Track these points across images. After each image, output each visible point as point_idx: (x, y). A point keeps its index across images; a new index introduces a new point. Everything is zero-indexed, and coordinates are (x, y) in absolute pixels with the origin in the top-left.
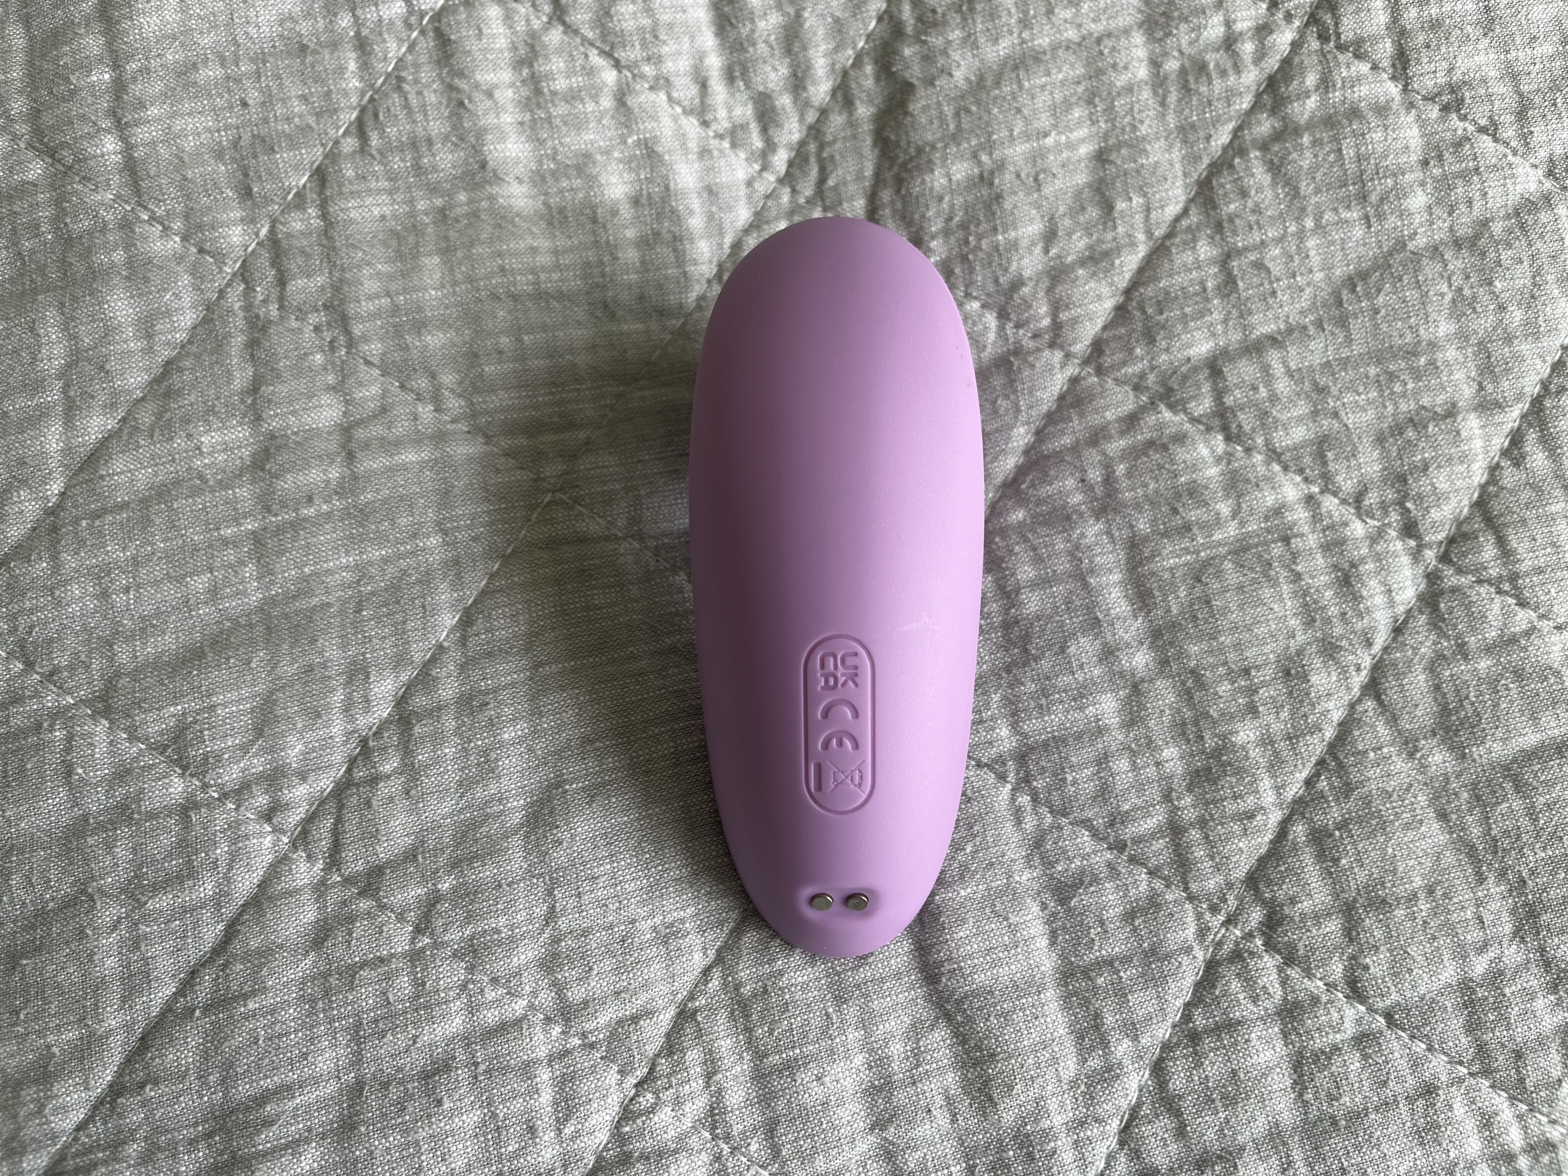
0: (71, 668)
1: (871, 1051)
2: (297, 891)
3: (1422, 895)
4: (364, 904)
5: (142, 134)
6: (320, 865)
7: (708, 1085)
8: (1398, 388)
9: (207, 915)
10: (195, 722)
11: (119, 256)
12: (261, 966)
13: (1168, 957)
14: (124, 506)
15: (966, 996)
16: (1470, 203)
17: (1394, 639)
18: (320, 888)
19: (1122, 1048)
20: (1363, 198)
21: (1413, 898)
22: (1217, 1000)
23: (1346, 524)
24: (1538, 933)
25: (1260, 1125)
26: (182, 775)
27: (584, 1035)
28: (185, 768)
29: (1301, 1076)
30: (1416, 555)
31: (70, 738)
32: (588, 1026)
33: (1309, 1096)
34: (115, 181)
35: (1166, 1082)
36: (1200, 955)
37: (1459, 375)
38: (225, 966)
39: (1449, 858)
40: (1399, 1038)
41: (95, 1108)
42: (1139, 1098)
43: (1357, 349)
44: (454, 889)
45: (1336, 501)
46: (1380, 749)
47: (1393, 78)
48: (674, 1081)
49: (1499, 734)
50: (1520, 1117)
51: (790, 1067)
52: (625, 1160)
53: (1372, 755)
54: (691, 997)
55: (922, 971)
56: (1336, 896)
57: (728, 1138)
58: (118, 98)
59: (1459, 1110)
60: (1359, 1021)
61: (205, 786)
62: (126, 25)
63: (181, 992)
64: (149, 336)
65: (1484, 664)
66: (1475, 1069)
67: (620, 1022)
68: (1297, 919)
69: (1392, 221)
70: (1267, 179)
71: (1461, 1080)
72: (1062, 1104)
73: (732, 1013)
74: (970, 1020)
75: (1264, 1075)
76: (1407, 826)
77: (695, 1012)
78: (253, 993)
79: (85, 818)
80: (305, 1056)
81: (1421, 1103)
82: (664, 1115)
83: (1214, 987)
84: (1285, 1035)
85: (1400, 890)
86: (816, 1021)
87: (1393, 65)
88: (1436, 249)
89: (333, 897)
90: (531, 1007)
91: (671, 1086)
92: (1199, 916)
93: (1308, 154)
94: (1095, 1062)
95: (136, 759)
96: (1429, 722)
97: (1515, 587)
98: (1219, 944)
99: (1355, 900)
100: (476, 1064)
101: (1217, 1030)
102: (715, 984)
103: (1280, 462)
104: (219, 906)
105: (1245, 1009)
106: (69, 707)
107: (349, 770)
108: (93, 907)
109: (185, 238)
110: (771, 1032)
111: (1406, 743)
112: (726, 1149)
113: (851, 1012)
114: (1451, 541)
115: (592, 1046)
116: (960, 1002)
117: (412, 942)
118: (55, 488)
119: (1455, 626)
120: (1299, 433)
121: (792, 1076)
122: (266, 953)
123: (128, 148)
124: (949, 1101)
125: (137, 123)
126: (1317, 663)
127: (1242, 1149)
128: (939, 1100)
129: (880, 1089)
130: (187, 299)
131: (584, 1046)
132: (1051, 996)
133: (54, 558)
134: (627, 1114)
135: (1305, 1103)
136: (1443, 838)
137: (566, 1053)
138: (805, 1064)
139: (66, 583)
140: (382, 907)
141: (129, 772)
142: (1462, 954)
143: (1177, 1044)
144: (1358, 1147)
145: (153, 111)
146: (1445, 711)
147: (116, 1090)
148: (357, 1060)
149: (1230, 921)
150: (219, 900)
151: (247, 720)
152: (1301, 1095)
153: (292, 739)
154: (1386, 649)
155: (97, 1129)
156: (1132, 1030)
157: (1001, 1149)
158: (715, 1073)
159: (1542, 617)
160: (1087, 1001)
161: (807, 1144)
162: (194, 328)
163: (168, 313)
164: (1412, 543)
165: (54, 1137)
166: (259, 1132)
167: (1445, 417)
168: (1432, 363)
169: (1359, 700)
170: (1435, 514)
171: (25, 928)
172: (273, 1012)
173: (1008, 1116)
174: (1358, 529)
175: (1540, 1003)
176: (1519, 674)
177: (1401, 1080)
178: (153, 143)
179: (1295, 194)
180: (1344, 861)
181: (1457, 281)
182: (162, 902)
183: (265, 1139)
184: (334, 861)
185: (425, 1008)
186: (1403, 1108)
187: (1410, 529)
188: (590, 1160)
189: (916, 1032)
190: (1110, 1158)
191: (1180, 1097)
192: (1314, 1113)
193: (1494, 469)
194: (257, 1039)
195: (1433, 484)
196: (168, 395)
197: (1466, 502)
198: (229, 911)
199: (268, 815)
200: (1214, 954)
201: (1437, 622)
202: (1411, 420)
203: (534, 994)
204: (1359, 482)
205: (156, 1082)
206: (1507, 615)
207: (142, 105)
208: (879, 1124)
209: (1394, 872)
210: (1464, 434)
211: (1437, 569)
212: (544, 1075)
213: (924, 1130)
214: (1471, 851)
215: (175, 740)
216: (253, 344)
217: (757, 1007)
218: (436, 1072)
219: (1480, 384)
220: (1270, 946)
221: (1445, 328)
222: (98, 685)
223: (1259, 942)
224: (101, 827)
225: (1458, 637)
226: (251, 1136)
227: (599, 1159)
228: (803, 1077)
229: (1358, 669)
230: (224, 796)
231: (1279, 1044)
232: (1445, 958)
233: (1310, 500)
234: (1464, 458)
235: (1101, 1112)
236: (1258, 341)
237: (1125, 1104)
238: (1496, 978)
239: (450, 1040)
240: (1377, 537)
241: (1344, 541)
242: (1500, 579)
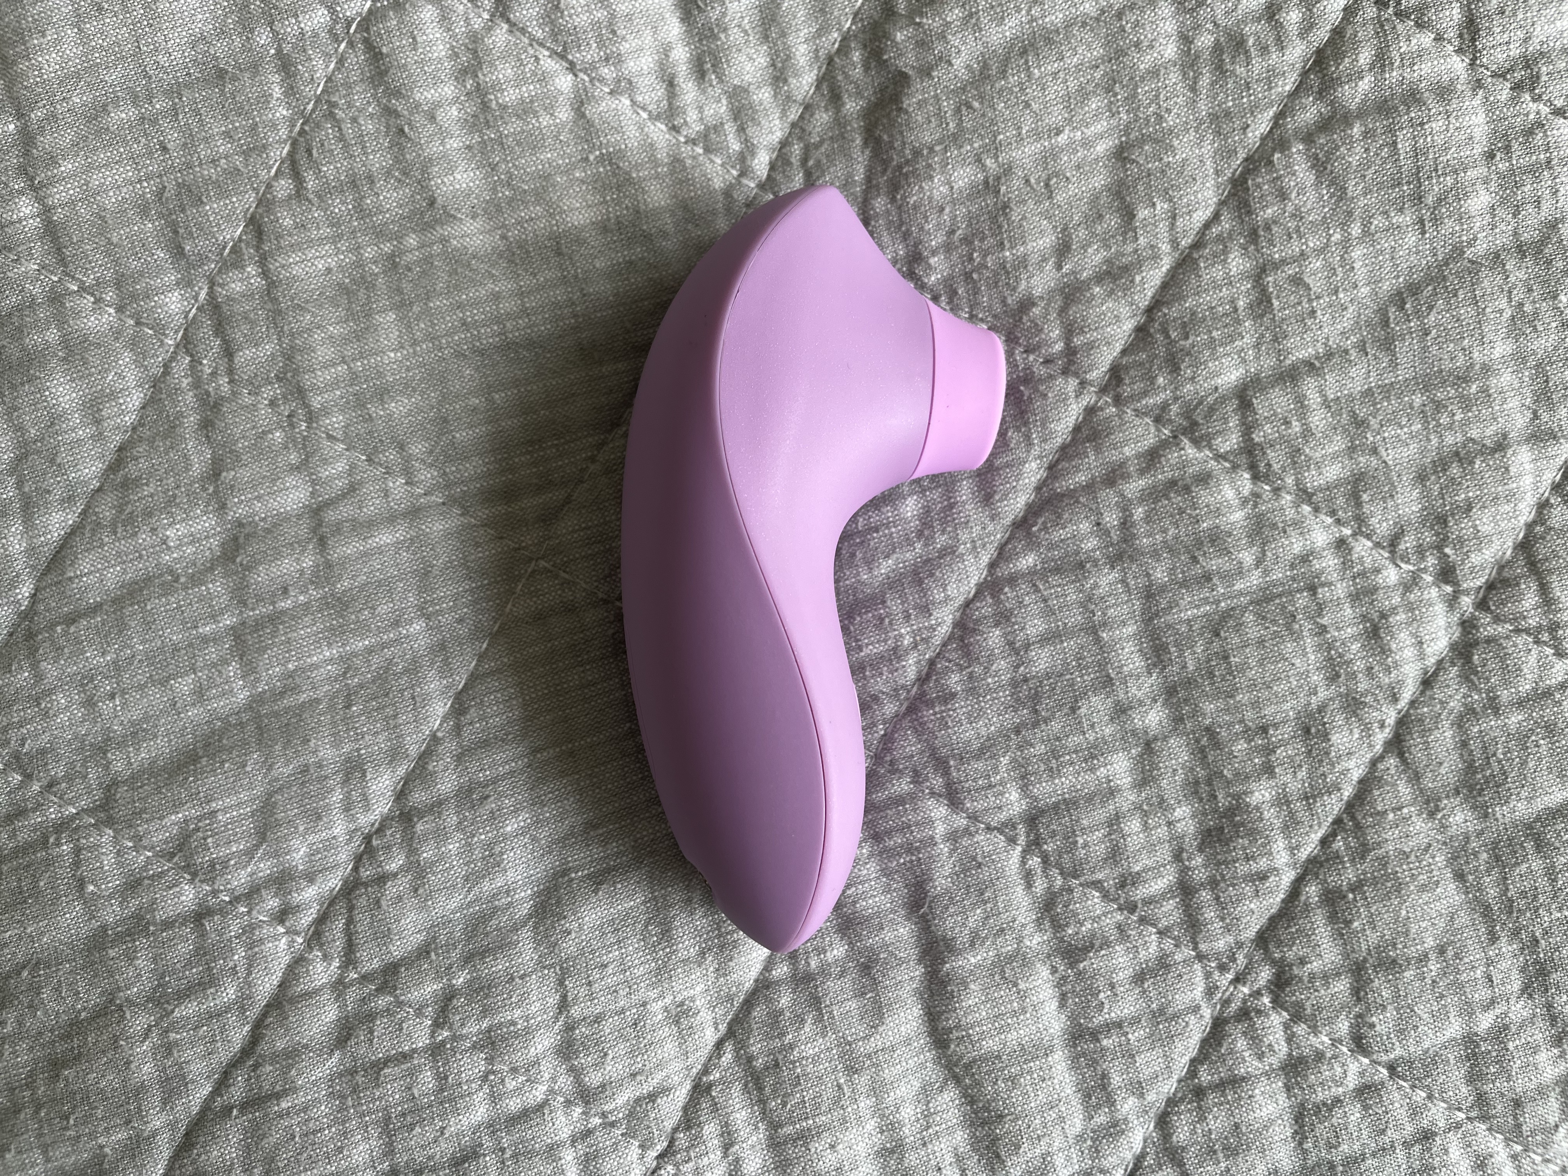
0: (69, 778)
1: (882, 1117)
2: (317, 992)
3: (1432, 956)
4: (383, 1001)
5: (59, 194)
6: (336, 963)
7: (725, 1155)
8: (1444, 420)
9: (232, 1019)
10: (197, 830)
11: (52, 335)
12: (290, 1067)
13: (1175, 1017)
14: (96, 608)
15: (974, 1061)
16: (1538, 202)
17: (1422, 693)
18: (339, 986)
19: (1128, 1106)
20: (1418, 198)
21: (1423, 959)
22: (1223, 1059)
23: (1378, 571)
24: (1547, 990)
25: (1260, 1172)
26: (191, 881)
27: (604, 1115)
28: (194, 875)
29: (1302, 1127)
30: (1452, 602)
31: (77, 851)
32: (606, 1108)
33: (1308, 1145)
34: (37, 248)
35: (1170, 1135)
36: (1207, 1013)
37: (1513, 403)
38: (256, 1067)
39: (1463, 918)
40: (1400, 1088)
42: (1144, 1147)
43: (1402, 374)
44: (469, 983)
45: (1369, 544)
46: (1400, 809)
47: (1460, 51)
48: (693, 1155)
49: (1524, 793)
50: (1514, 1157)
51: (804, 1137)
53: (1391, 816)
54: (706, 1071)
55: (930, 1035)
56: (1346, 956)
58: (27, 154)
59: (1455, 1152)
60: (1362, 1074)
61: (215, 893)
62: (23, 66)
63: (217, 1091)
64: (98, 422)
65: (1515, 719)
66: (1473, 1114)
67: (638, 1101)
68: (1306, 979)
69: (1449, 225)
70: (1310, 178)
71: (1458, 1126)
72: (1068, 1159)
73: (746, 1085)
74: (978, 1084)
75: (1266, 1127)
76: (1423, 888)
77: (710, 1086)
78: (284, 1093)
79: (104, 928)
80: (340, 1150)
81: (1417, 1148)
83: (1220, 1045)
84: (1288, 1088)
85: (1412, 952)
86: (829, 1092)
87: (1461, 36)
88: (1497, 255)
89: (352, 995)
90: (551, 1091)
91: (690, 1159)
92: (1208, 975)
93: (1358, 148)
94: (1101, 1119)
95: (145, 868)
96: (1452, 779)
97: (1555, 638)
98: (1226, 1002)
99: (1365, 960)
100: (503, 1150)
101: (1221, 1086)
102: (728, 1057)
103: (1310, 503)
104: (243, 1009)
105: (1250, 1065)
106: (73, 818)
107: (356, 869)
108: (123, 1017)
109: (120, 309)
110: (784, 1104)
111: (1427, 802)
113: (863, 1080)
114: (1490, 586)
115: (613, 1124)
116: (968, 1067)
117: (432, 1035)
118: (25, 590)
119: (1488, 679)
120: (1333, 472)
121: (806, 1145)
122: (292, 1055)
123: (46, 211)
124: (959, 1159)
125: (51, 182)
126: (1340, 719)
128: (949, 1158)
129: (892, 1151)
130: (131, 377)
131: (604, 1125)
132: (1059, 1060)
133: (35, 666)
135: (1305, 1152)
136: (1458, 899)
137: (588, 1133)
138: (819, 1134)
139: (50, 692)
140: (400, 1004)
141: (139, 882)
142: (1468, 1011)
143: (1182, 1100)
145: (66, 167)
146: (1470, 768)
148: (389, 1151)
149: (1238, 980)
150: (242, 1004)
151: (248, 825)
152: (1300, 1144)
153: (295, 843)
154: (1413, 703)
156: (1138, 1089)
158: (732, 1145)
160: (1095, 1062)
162: (143, 408)
163: (113, 396)
164: (1449, 589)
167: (1494, 451)
168: (1484, 390)
169: (1381, 758)
170: (1475, 559)
172: (305, 1109)
173: (1015, 1172)
174: (1391, 575)
175: (1543, 1057)
176: (1550, 729)
177: (1399, 1127)
178: (72, 203)
179: (1341, 195)
180: (1356, 924)
181: (1518, 294)
182: (188, 1009)
184: (349, 959)
185: (450, 1101)
186: (1400, 1153)
187: (1447, 575)
189: (926, 1093)
191: (1183, 1149)
192: (1312, 1159)
193: (1543, 506)
194: (293, 1137)
195: (1475, 527)
196: (127, 485)
197: (1510, 544)
198: (253, 1014)
199: (282, 915)
200: (1222, 1011)
201: (1469, 674)
202: (1457, 454)
204: (1395, 524)
206: (1544, 666)
207: (53, 161)
209: (1407, 933)
210: (1513, 470)
211: (1473, 618)
212: (568, 1156)
214: (1486, 912)
215: (180, 847)
216: (206, 425)
217: (769, 1081)
218: (465, 1159)
219: (1535, 413)
220: (1277, 1003)
221: (1501, 349)
222: (98, 795)
223: (1266, 1000)
224: (120, 938)
225: (1488, 692)
228: (817, 1146)
230: (236, 900)
231: (1282, 1098)
232: (1451, 1015)
233: (1341, 544)
234: (1511, 497)
235: (1106, 1163)
236: (1294, 367)
237: (1129, 1156)
238: (1500, 1033)
239: (476, 1129)
240: (1411, 584)
241: (1375, 589)
242: (1539, 628)
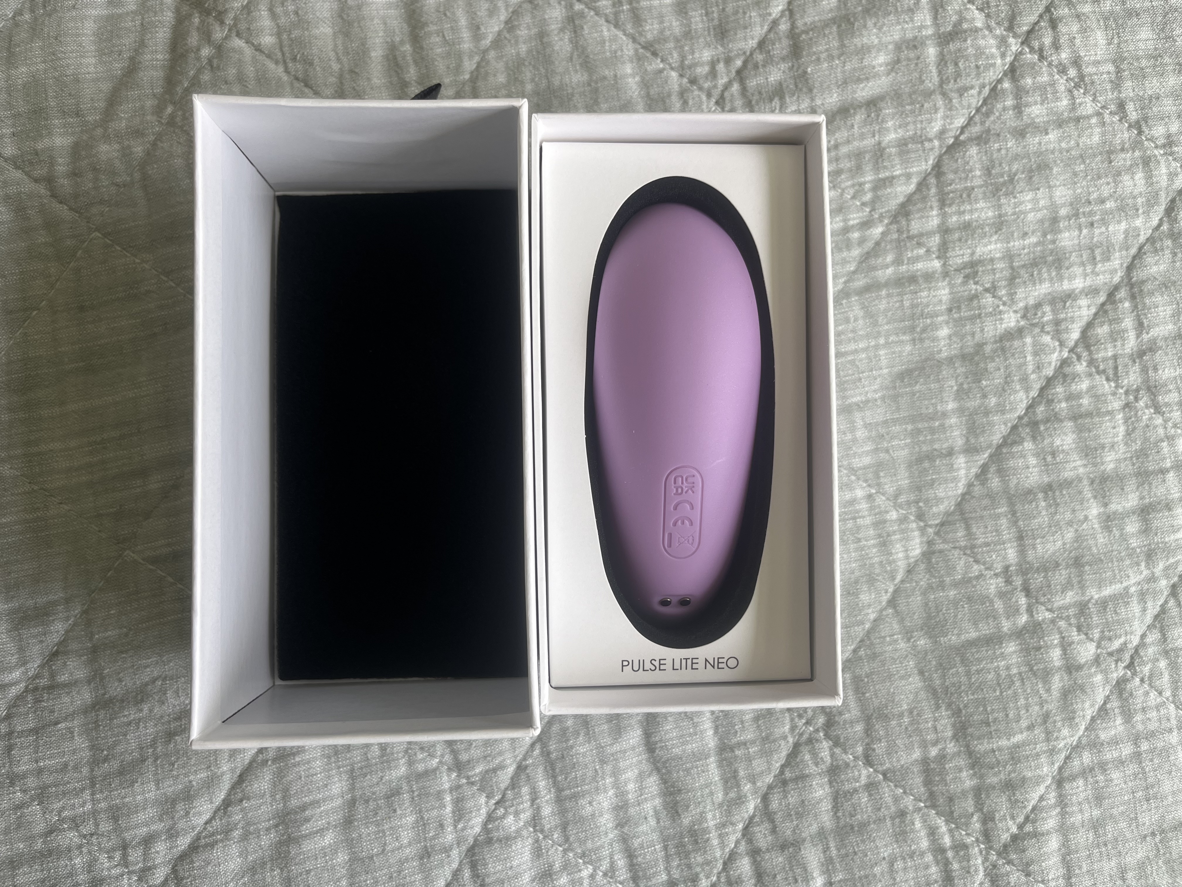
1: (617, 788)
3: (906, 714)
7: (532, 805)
8: (922, 438)
13: (774, 741)
15: (668, 760)
16: (973, 334)
17: (907, 577)
19: (747, 787)
20: (913, 329)
21: (901, 715)
22: (797, 765)
23: (887, 512)
24: (966, 738)
25: (814, 828)
27: (468, 778)
29: (837, 804)
30: (923, 531)
32: (470, 774)
33: (840, 814)
35: (768, 805)
36: (791, 740)
37: (956, 433)
39: (923, 695)
40: (889, 786)
41: (215, 812)
42: (754, 812)
43: (903, 414)
45: (884, 498)
46: (893, 635)
47: (938, 258)
48: (515, 802)
49: (955, 632)
51: (575, 797)
52: (489, 841)
53: (888, 639)
54: (525, 759)
55: (646, 745)
57: (542, 831)
59: (918, 825)
60: (869, 777)
65: (952, 593)
66: (927, 804)
67: (487, 771)
68: (842, 723)
69: (928, 343)
70: (861, 313)
71: (920, 809)
72: (714, 816)
73: (546, 767)
74: (669, 772)
75: (818, 803)
76: (902, 678)
77: (526, 766)
80: (325, 786)
81: (898, 820)
82: (511, 819)
83: (796, 757)
84: (830, 782)
85: (896, 711)
86: (590, 773)
87: (939, 250)
88: (951, 359)
90: (441, 762)
91: (513, 805)
92: (792, 720)
93: (884, 302)
94: (732, 795)
96: (920, 622)
97: (973, 553)
98: (801, 735)
99: (872, 715)
100: (413, 792)
101: (796, 779)
102: (537, 752)
103: (855, 475)
105: (812, 769)
110: (566, 778)
111: (907, 633)
112: (541, 837)
113: (608, 768)
114: (942, 524)
115: (473, 783)
116: (665, 763)
119: (939, 572)
120: (867, 460)
121: (576, 801)
124: (656, 813)
126: (865, 588)
127: (804, 840)
128: (651, 813)
129: (622, 807)
131: (468, 783)
132: (712, 760)
134: (490, 818)
135: (838, 818)
136: (920, 685)
137: (459, 786)
138: (583, 796)
142: (924, 745)
143: (776, 786)
144: (863, 841)
146: (929, 617)
147: (227, 803)
148: (352, 788)
149: (808, 723)
152: (836, 813)
154: (902, 581)
155: (216, 823)
156: (753, 779)
157: (682, 837)
158: (536, 799)
159: (987, 569)
160: (731, 763)
161: (582, 835)
164: (922, 524)
165: (193, 828)
166: (303, 825)
167: (946, 456)
168: (942, 425)
169: (885, 609)
170: (935, 509)
171: (175, 719)
172: (308, 763)
173: (686, 821)
174: (893, 515)
176: (970, 599)
177: (888, 808)
179: (875, 324)
180: (868, 694)
181: (961, 379)
183: (306, 829)
185: (387, 762)
186: (888, 822)
187: (920, 516)
188: (471, 841)
189: (641, 777)
190: (737, 842)
191: (775, 813)
192: (842, 823)
193: (970, 485)
194: (300, 778)
195: (935, 493)
197: (953, 503)
200: (798, 740)
201: (930, 569)
202: (928, 456)
203: (442, 756)
204: (897, 489)
205: (248, 799)
206: (968, 566)
208: (620, 825)
209: (893, 701)
210: (955, 466)
211: (933, 539)
212: (448, 798)
213: (643, 828)
214: (934, 692)
217: (558, 766)
218: (393, 795)
219: (967, 438)
220: (827, 736)
221: (951, 406)
223: (821, 734)
225: (940, 578)
226: (298, 827)
227: (476, 840)
228: (582, 802)
229: (886, 592)
231: (827, 788)
232: (916, 746)
233: (870, 497)
234: (955, 479)
235: (734, 819)
236: (850, 405)
237: (746, 816)
238: (942, 757)
239: (400, 779)
240: (903, 520)
241: (885, 522)
242: (966, 547)
